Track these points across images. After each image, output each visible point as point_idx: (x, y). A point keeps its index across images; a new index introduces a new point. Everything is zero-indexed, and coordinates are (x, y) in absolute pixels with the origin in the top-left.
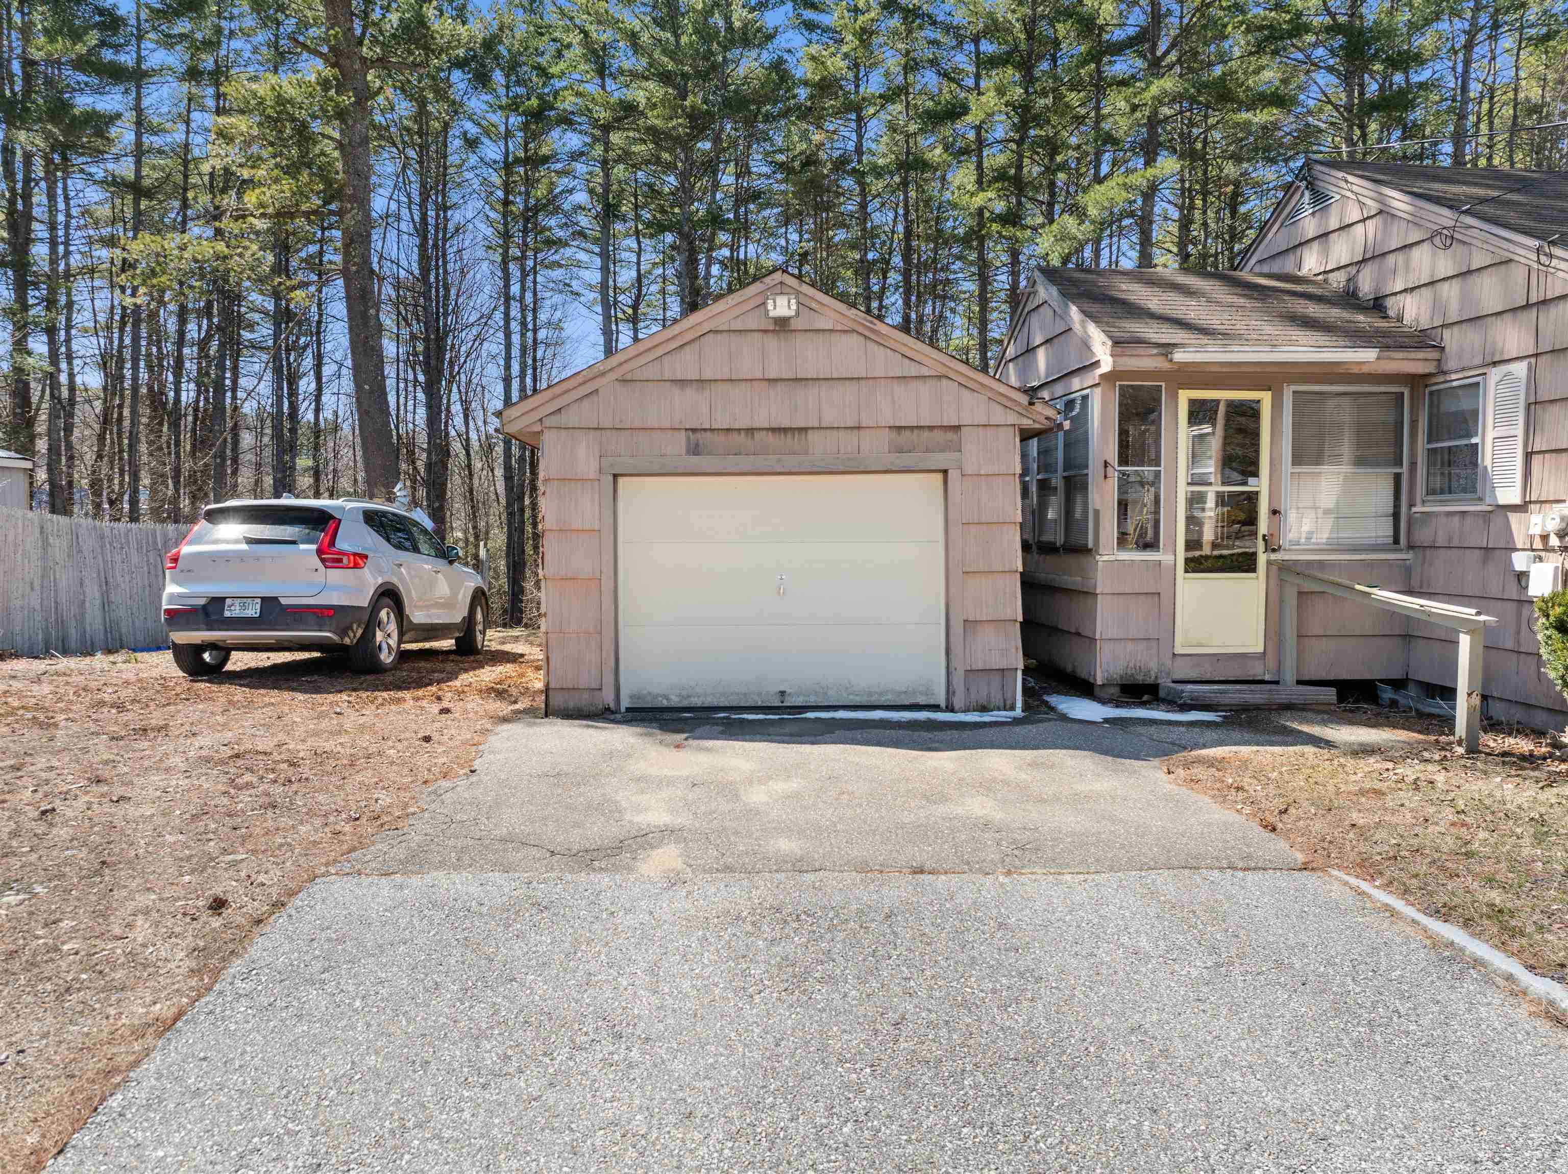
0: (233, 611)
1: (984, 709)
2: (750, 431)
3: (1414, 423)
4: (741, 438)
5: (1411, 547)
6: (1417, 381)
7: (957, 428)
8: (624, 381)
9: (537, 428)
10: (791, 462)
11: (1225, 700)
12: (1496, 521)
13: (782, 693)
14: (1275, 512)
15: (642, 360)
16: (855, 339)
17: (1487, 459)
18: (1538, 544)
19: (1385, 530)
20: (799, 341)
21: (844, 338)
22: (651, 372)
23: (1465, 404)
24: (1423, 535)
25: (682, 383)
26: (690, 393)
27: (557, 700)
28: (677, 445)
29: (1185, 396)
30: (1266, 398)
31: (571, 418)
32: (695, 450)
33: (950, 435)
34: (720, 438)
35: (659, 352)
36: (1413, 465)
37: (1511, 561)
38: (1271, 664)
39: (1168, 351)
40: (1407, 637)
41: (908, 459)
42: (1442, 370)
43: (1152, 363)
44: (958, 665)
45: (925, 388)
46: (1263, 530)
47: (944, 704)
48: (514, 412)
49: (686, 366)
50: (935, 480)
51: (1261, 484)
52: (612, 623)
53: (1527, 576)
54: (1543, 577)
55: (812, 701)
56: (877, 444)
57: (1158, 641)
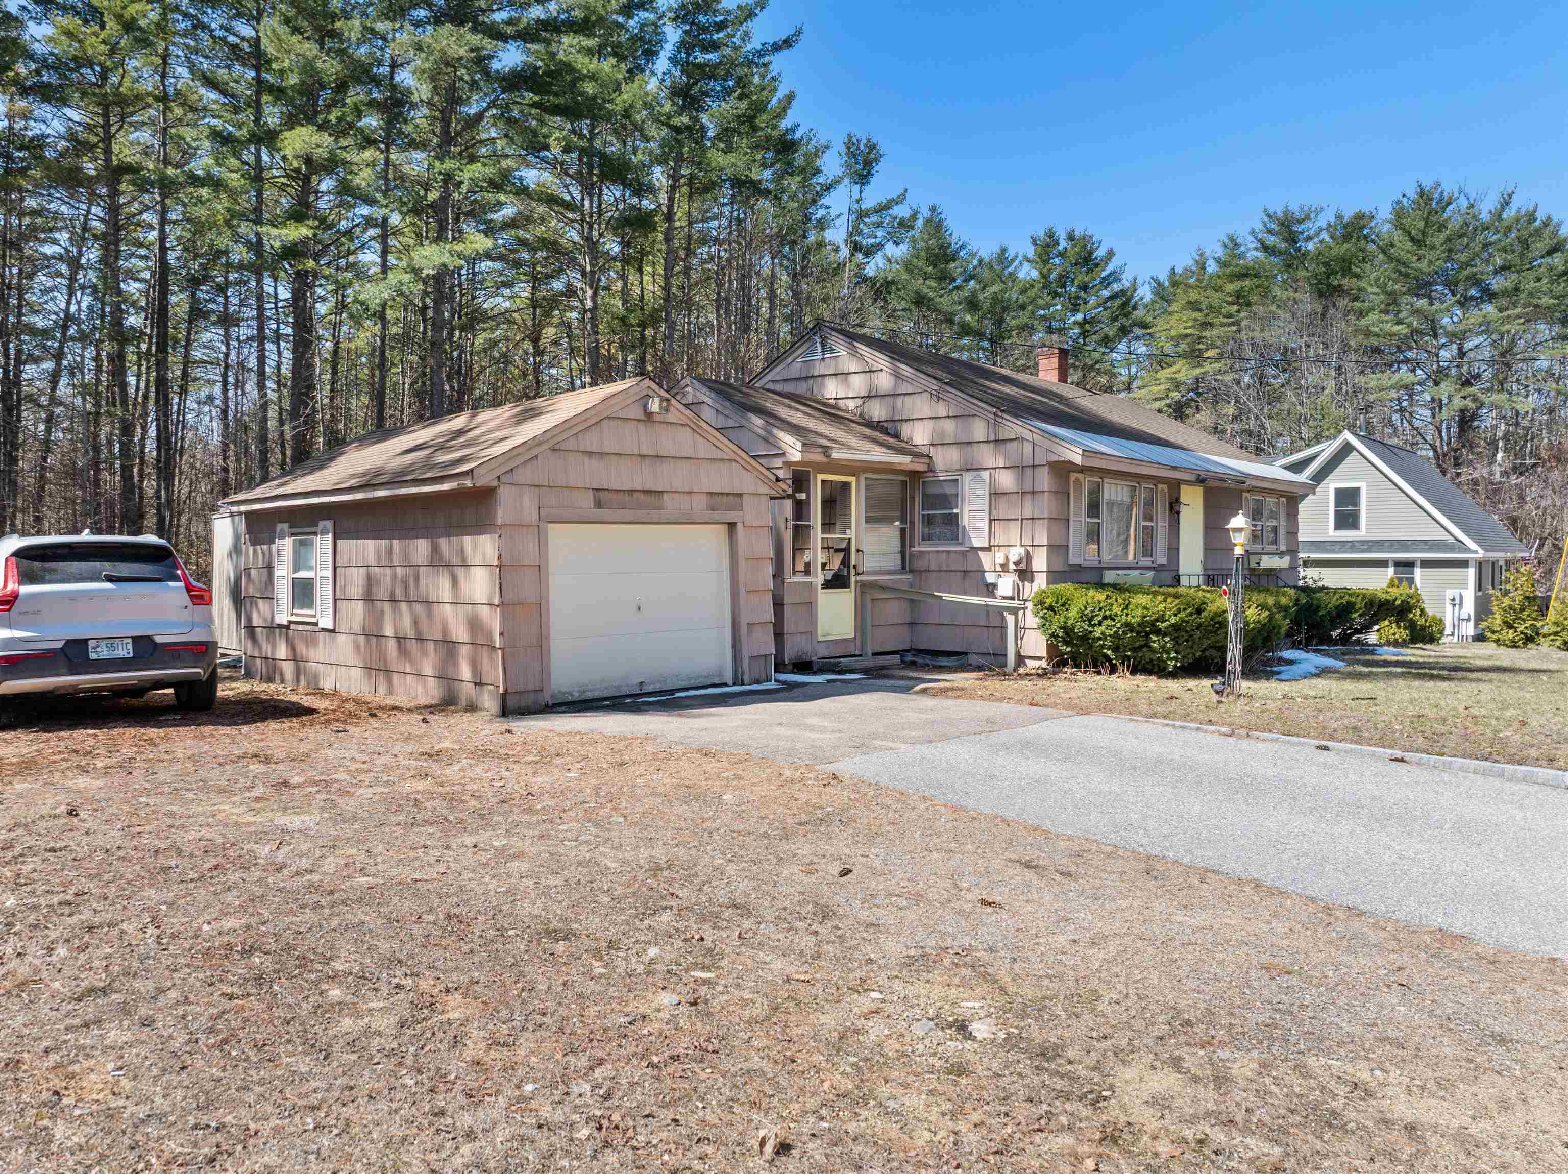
0: (99, 652)
1: (758, 682)
2: (631, 492)
3: (913, 498)
4: (627, 498)
5: (911, 571)
6: (914, 475)
7: (740, 495)
8: (553, 450)
9: (495, 483)
10: (655, 515)
11: (857, 666)
12: (970, 556)
13: (641, 683)
14: (858, 551)
15: (565, 436)
16: (687, 429)
17: (965, 520)
18: (999, 568)
19: (897, 561)
20: (658, 428)
21: (681, 429)
22: (571, 444)
23: (949, 490)
24: (920, 564)
25: (590, 454)
26: (595, 463)
27: (511, 703)
28: (586, 501)
29: (821, 477)
30: (852, 479)
31: (520, 476)
32: (599, 504)
33: (737, 500)
34: (613, 496)
36: (912, 523)
37: (984, 578)
38: (858, 643)
39: (826, 451)
40: (912, 624)
41: (717, 515)
42: (931, 470)
43: (818, 457)
44: (746, 653)
45: (724, 467)
46: (853, 562)
47: (730, 682)
48: (482, 470)
49: (591, 442)
50: (724, 529)
51: (851, 534)
52: (548, 638)
53: (995, 586)
54: (1006, 585)
55: (658, 687)
56: (699, 503)
57: (811, 633)
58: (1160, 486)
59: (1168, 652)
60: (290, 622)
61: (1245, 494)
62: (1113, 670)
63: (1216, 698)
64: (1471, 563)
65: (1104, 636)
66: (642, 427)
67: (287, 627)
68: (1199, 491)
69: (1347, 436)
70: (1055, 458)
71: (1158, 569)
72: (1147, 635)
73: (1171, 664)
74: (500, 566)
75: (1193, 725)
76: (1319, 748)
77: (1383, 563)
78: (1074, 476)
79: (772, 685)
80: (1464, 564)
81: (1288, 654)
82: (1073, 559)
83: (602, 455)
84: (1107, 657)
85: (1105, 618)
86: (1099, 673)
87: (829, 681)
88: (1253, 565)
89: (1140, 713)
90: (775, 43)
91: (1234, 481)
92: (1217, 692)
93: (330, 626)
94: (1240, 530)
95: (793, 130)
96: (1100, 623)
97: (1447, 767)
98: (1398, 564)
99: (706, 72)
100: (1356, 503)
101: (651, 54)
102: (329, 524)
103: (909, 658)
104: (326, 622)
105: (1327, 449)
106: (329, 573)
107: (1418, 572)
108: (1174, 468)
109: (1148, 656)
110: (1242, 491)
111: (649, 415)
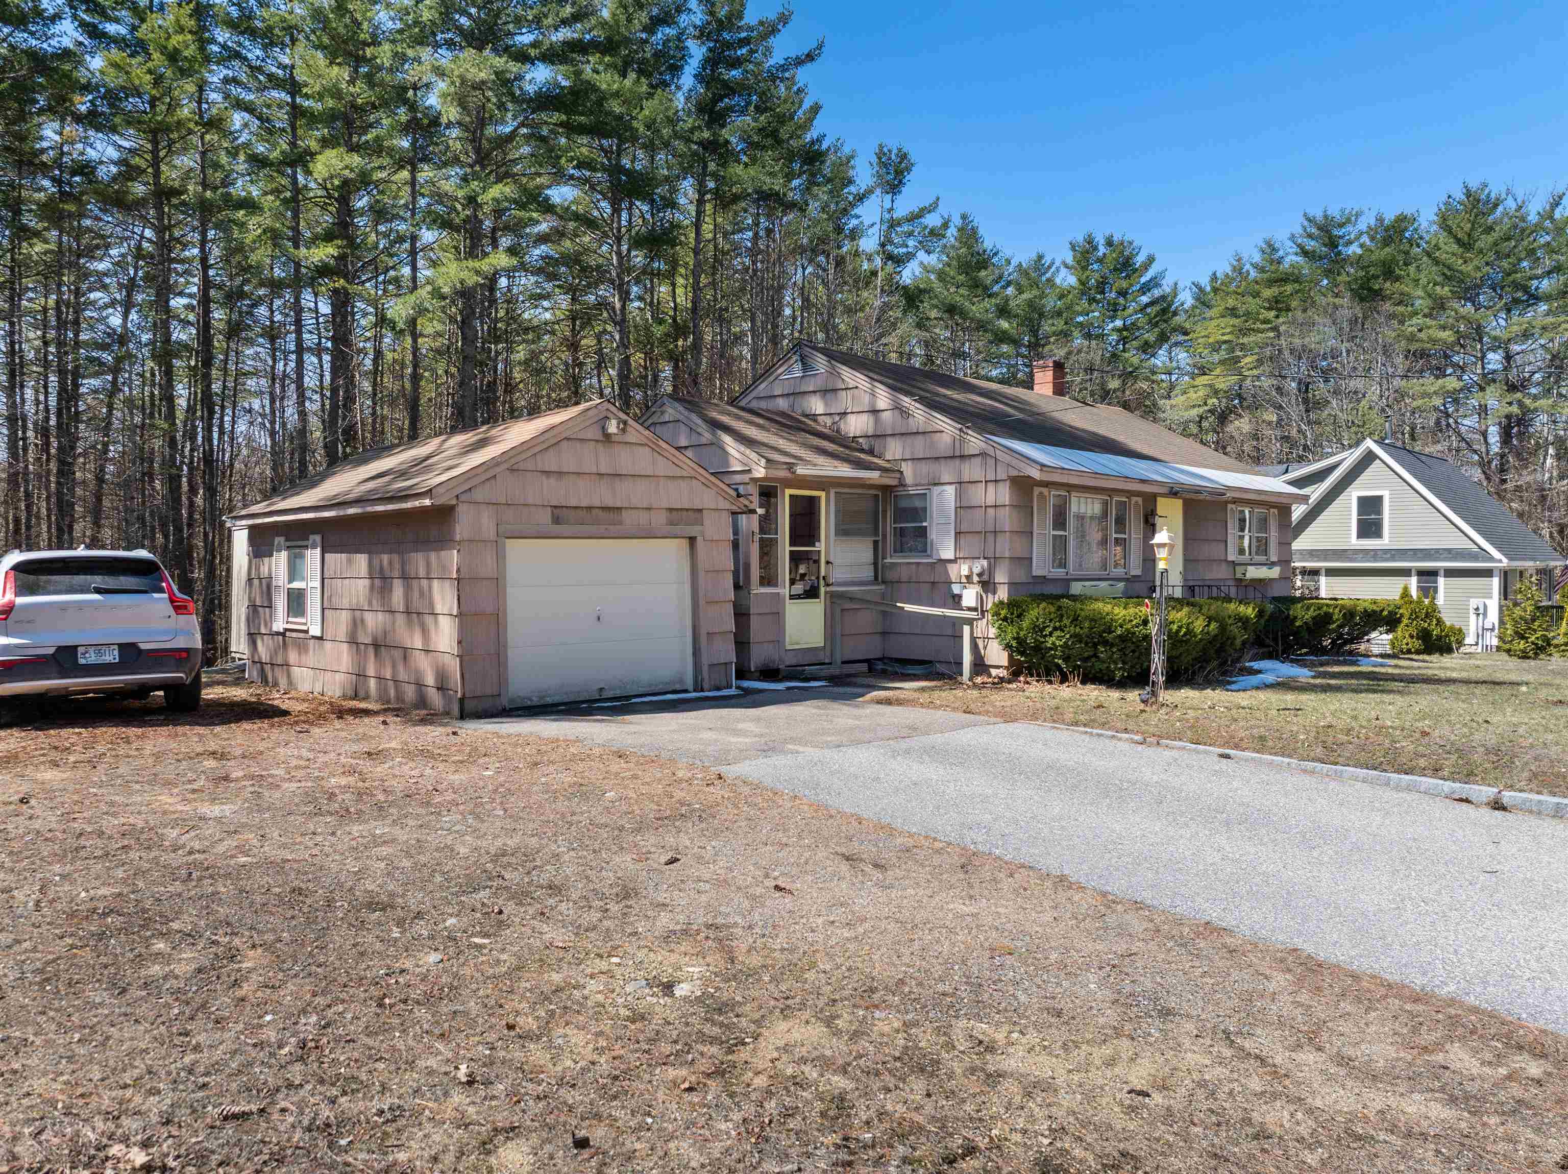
0: (89, 658)
1: (718, 689)
2: (589, 508)
3: (884, 511)
4: (585, 514)
5: (883, 582)
6: (886, 489)
7: (700, 511)
8: (512, 470)
9: (454, 502)
10: (613, 530)
11: (823, 674)
12: (939, 567)
13: (601, 689)
14: (828, 563)
15: (524, 456)
16: (647, 449)
17: (933, 534)
18: (964, 580)
19: (868, 573)
20: (617, 449)
21: (641, 449)
22: (530, 465)
23: (918, 504)
24: (891, 575)
25: (547, 473)
26: (552, 481)
27: (470, 706)
28: (545, 517)
29: (788, 492)
30: (823, 494)
31: (478, 495)
32: (556, 520)
33: (697, 515)
34: (572, 513)
35: (537, 449)
36: (884, 536)
37: (950, 589)
38: (828, 653)
39: (790, 467)
40: (884, 634)
41: (677, 530)
42: (902, 484)
43: (782, 473)
44: (705, 661)
45: (683, 484)
46: (823, 573)
47: (691, 688)
48: (441, 490)
49: (550, 462)
50: (685, 543)
51: (821, 546)
52: (505, 646)
53: (960, 597)
54: (970, 597)
55: (618, 693)
56: (659, 519)
57: (779, 641)
58: (1134, 499)
59: (1116, 663)
60: (286, 630)
61: (1230, 506)
62: (1064, 679)
63: (1142, 706)
64: (1496, 572)
65: (1054, 647)
66: (600, 447)
67: (283, 634)
68: (1178, 504)
69: (1369, 444)
70: (1015, 473)
71: (1130, 580)
72: (1095, 645)
73: (1118, 674)
74: (458, 580)
75: (1110, 733)
76: (1223, 756)
77: (1406, 572)
78: (1037, 490)
79: (733, 691)
80: (1488, 573)
81: (1256, 665)
82: (1037, 572)
83: (560, 474)
84: (1058, 666)
85: (1055, 629)
86: (1050, 682)
87: (789, 688)
88: (1239, 576)
89: (1063, 722)
90: (797, 58)
91: (1210, 493)
92: (1143, 701)
93: (319, 634)
94: (1162, 545)
95: (820, 140)
96: (1051, 634)
97: (1339, 776)
98: (1421, 573)
99: (733, 88)
100: (1379, 512)
101: (676, 69)
102: (318, 538)
103: (880, 666)
104: (315, 631)
105: (1350, 457)
106: (317, 584)
107: (1441, 581)
108: (1143, 481)
109: (1098, 666)
110: (1227, 502)
111: (607, 437)
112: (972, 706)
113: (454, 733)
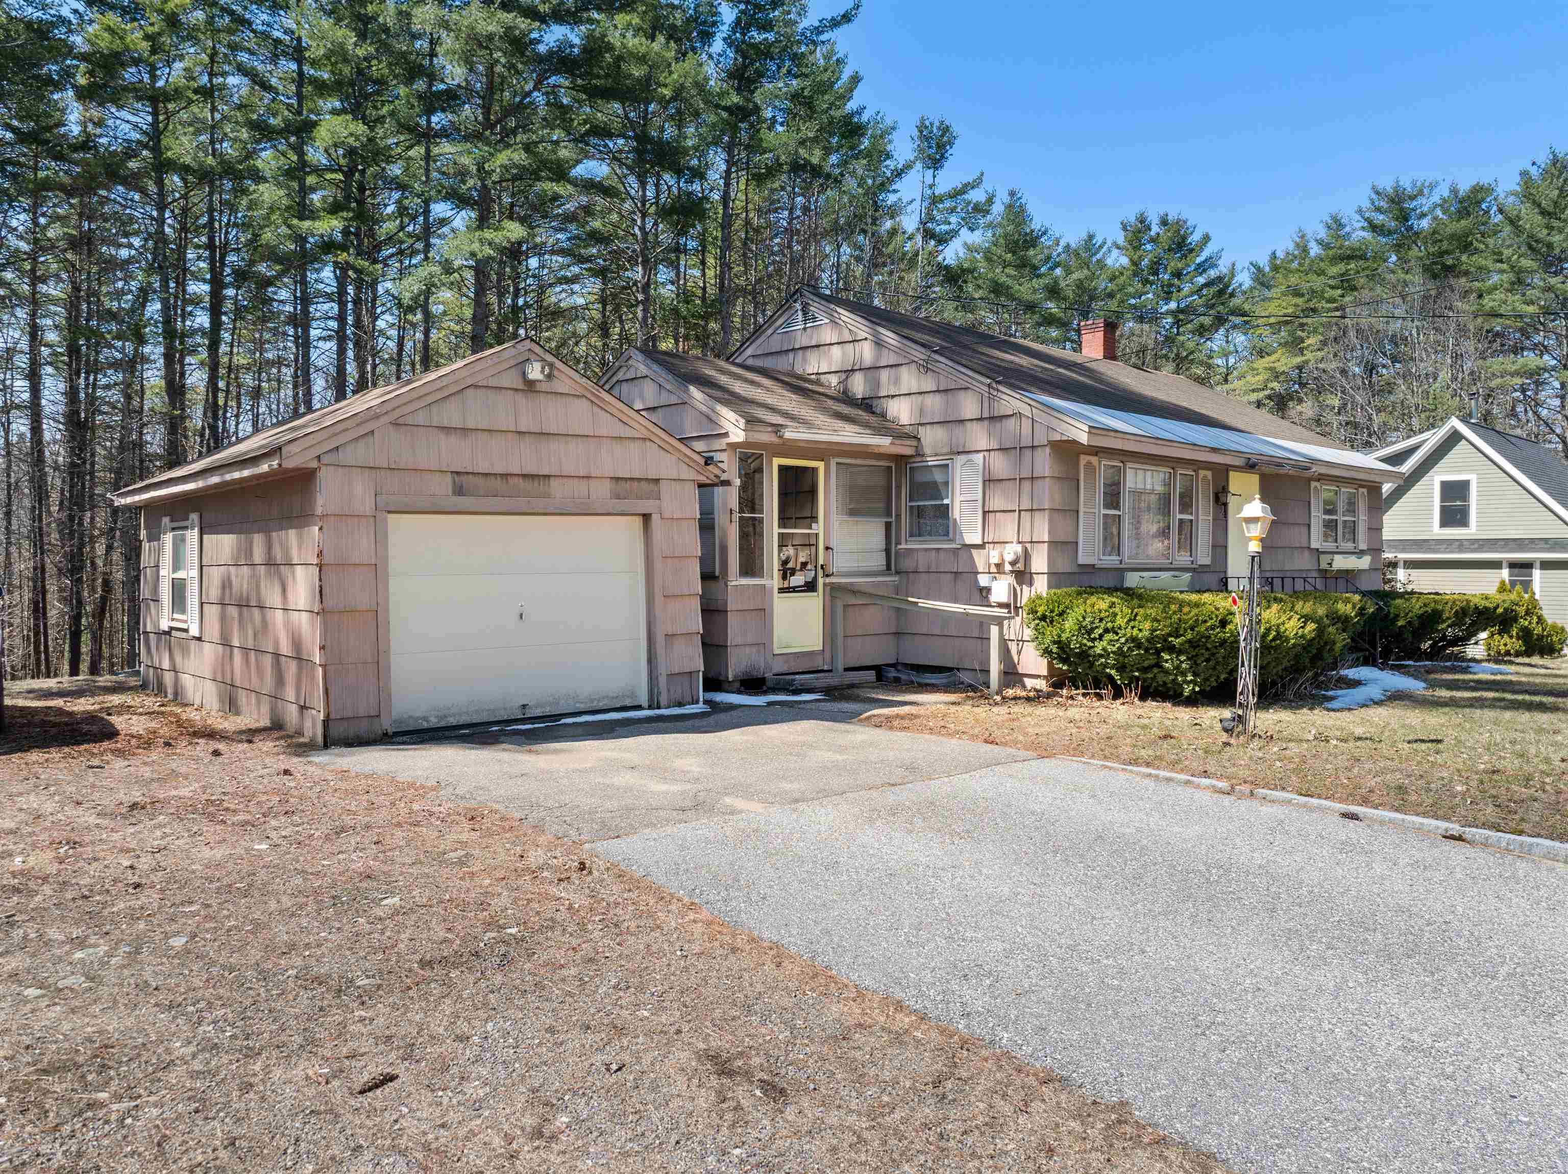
1: (680, 704)
2: (505, 476)
3: (899, 487)
4: (497, 483)
5: (898, 573)
6: (900, 460)
7: (657, 481)
8: (396, 424)
9: (314, 464)
10: (539, 504)
11: (818, 684)
12: (963, 554)
13: (524, 706)
14: (827, 548)
16: (585, 404)
17: (956, 513)
18: (993, 569)
19: (879, 561)
20: (543, 400)
21: (576, 400)
22: (421, 418)
23: (938, 477)
24: (907, 564)
25: (447, 430)
26: (453, 439)
27: (338, 730)
28: (442, 486)
29: (777, 462)
30: (820, 465)
31: (348, 456)
32: (459, 491)
33: (652, 486)
34: (480, 481)
35: (429, 400)
36: (898, 516)
37: (976, 581)
38: (828, 659)
39: (777, 429)
40: (897, 634)
41: (625, 505)
42: (919, 454)
43: (765, 437)
44: (663, 671)
45: (635, 447)
46: (821, 562)
47: (645, 704)
48: (294, 448)
49: (451, 415)
50: (638, 521)
51: (818, 528)
52: (387, 652)
53: (988, 590)
54: (1000, 590)
55: (548, 710)
56: (601, 491)
57: (764, 645)
58: (1202, 473)
59: (1184, 674)
60: (172, 628)
61: (1313, 484)
62: (1118, 694)
63: (1224, 737)
65: (1106, 654)
66: (520, 397)
67: (168, 633)
68: (1253, 480)
69: (1455, 423)
70: (1058, 437)
71: (1197, 571)
72: (1158, 652)
73: (1187, 690)
74: (320, 566)
75: (1183, 777)
76: (1345, 815)
77: (1495, 565)
78: (1084, 459)
79: (699, 708)
81: (1352, 673)
82: (1082, 559)
83: (465, 431)
84: (1111, 678)
85: (1107, 631)
86: (1100, 697)
87: (770, 704)
88: (1324, 566)
89: (1117, 758)
90: (833, 19)
91: (1293, 466)
92: (1226, 730)
93: (197, 635)
94: (1255, 520)
95: (860, 111)
96: (1101, 637)
97: (1525, 853)
98: (1513, 565)
99: (764, 52)
100: (1465, 497)
101: (707, 37)
102: (194, 517)
103: (892, 673)
104: (194, 631)
105: (1432, 439)
106: (195, 573)
107: (1537, 574)
108: (1214, 450)
109: (1161, 678)
110: (1309, 480)
111: (530, 385)
112: (997, 733)
113: (286, 772)
